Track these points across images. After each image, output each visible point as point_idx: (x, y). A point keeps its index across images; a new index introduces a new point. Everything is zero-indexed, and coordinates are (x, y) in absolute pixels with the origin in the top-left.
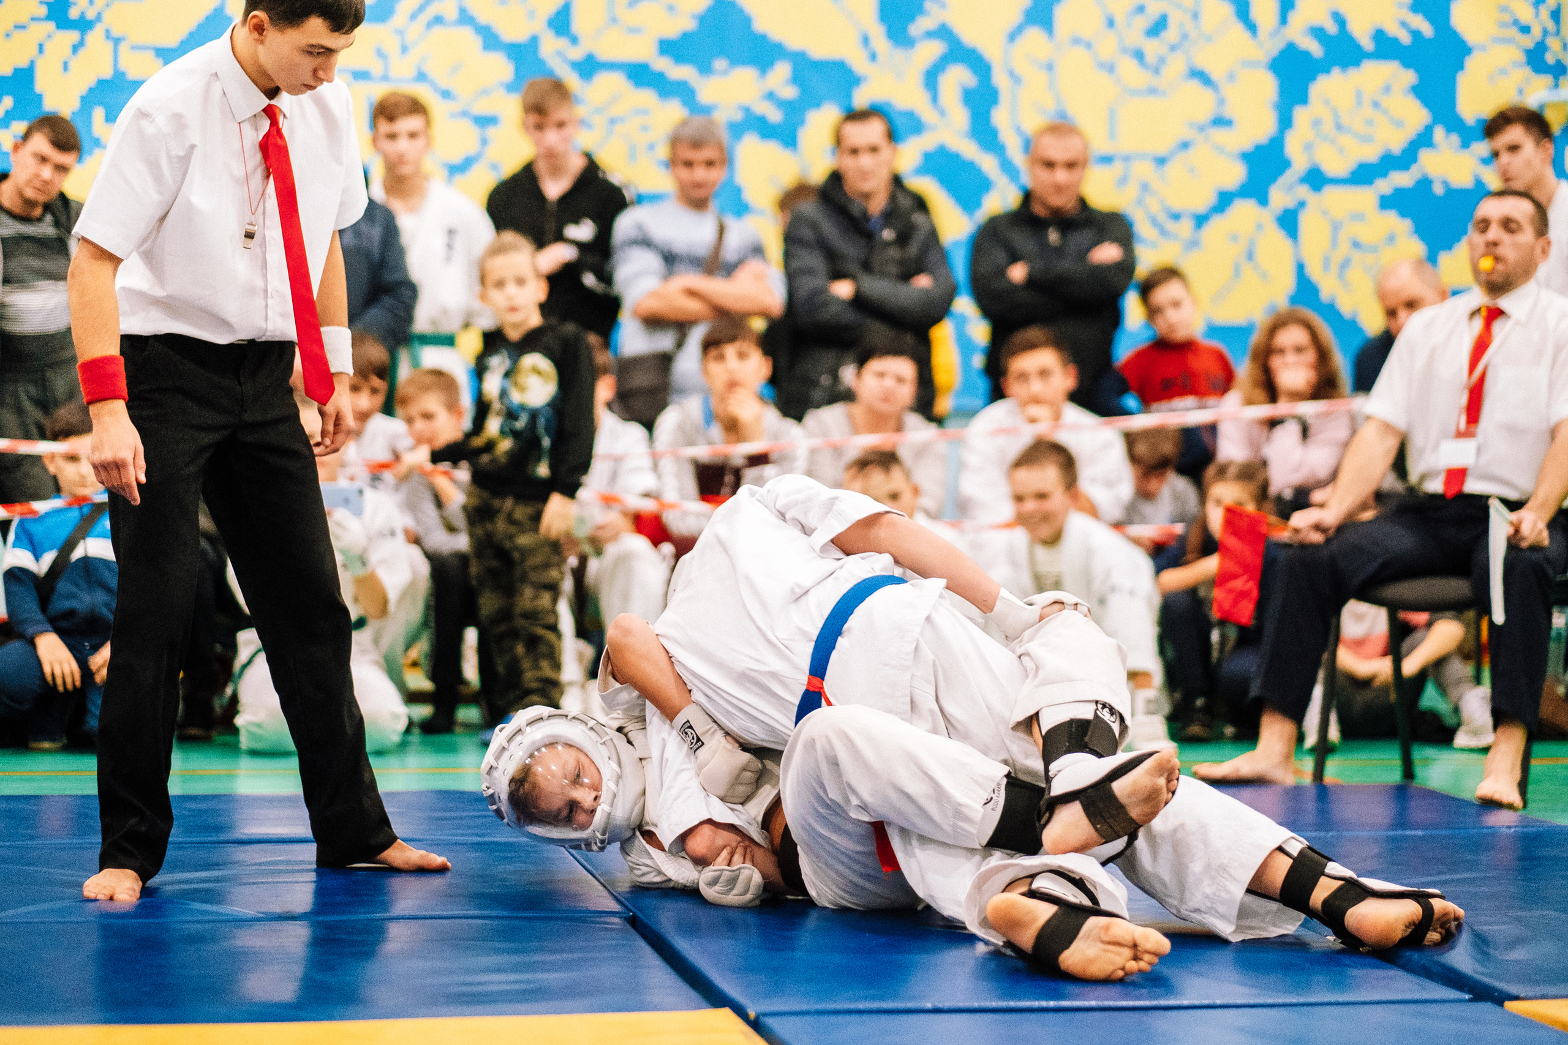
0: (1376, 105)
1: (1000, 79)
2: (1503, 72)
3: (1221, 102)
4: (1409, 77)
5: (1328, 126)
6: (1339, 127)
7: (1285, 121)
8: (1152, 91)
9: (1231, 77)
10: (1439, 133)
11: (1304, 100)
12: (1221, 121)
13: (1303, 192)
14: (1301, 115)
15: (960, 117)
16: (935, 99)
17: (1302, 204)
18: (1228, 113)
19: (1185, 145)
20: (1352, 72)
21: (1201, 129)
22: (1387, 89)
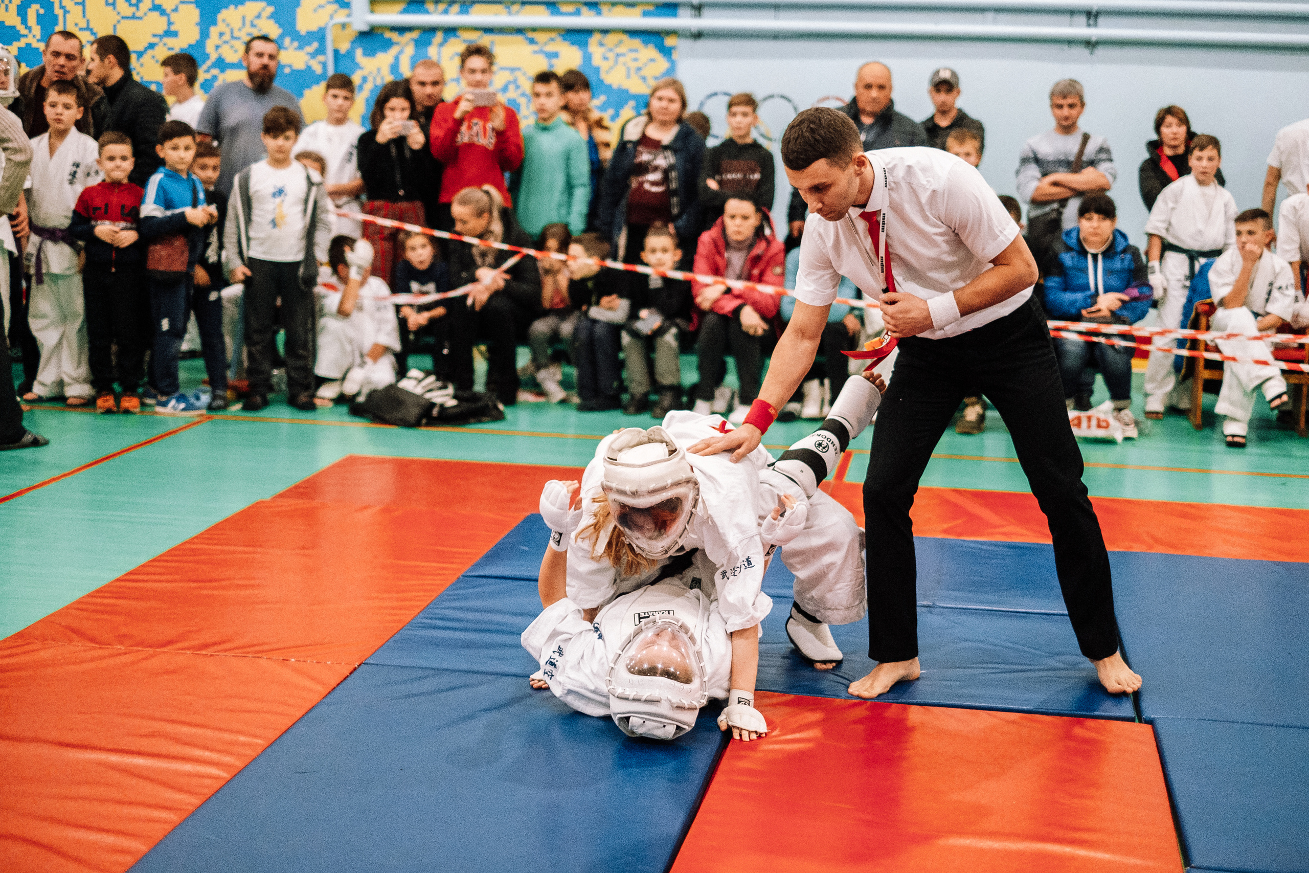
0: (253, 25)
1: (58, 11)
2: (321, 6)
3: (170, 23)
4: (270, 9)
5: (227, 37)
6: (233, 37)
7: (205, 34)
8: (133, 17)
9: (176, 10)
10: (287, 41)
11: (214, 23)
12: (170, 33)
13: (215, 71)
14: (214, 31)
15: (37, 30)
16: (24, 21)
17: (215, 78)
18: (173, 28)
19: (152, 46)
20: (240, 8)
21: (161, 37)
22: (259, 16)
